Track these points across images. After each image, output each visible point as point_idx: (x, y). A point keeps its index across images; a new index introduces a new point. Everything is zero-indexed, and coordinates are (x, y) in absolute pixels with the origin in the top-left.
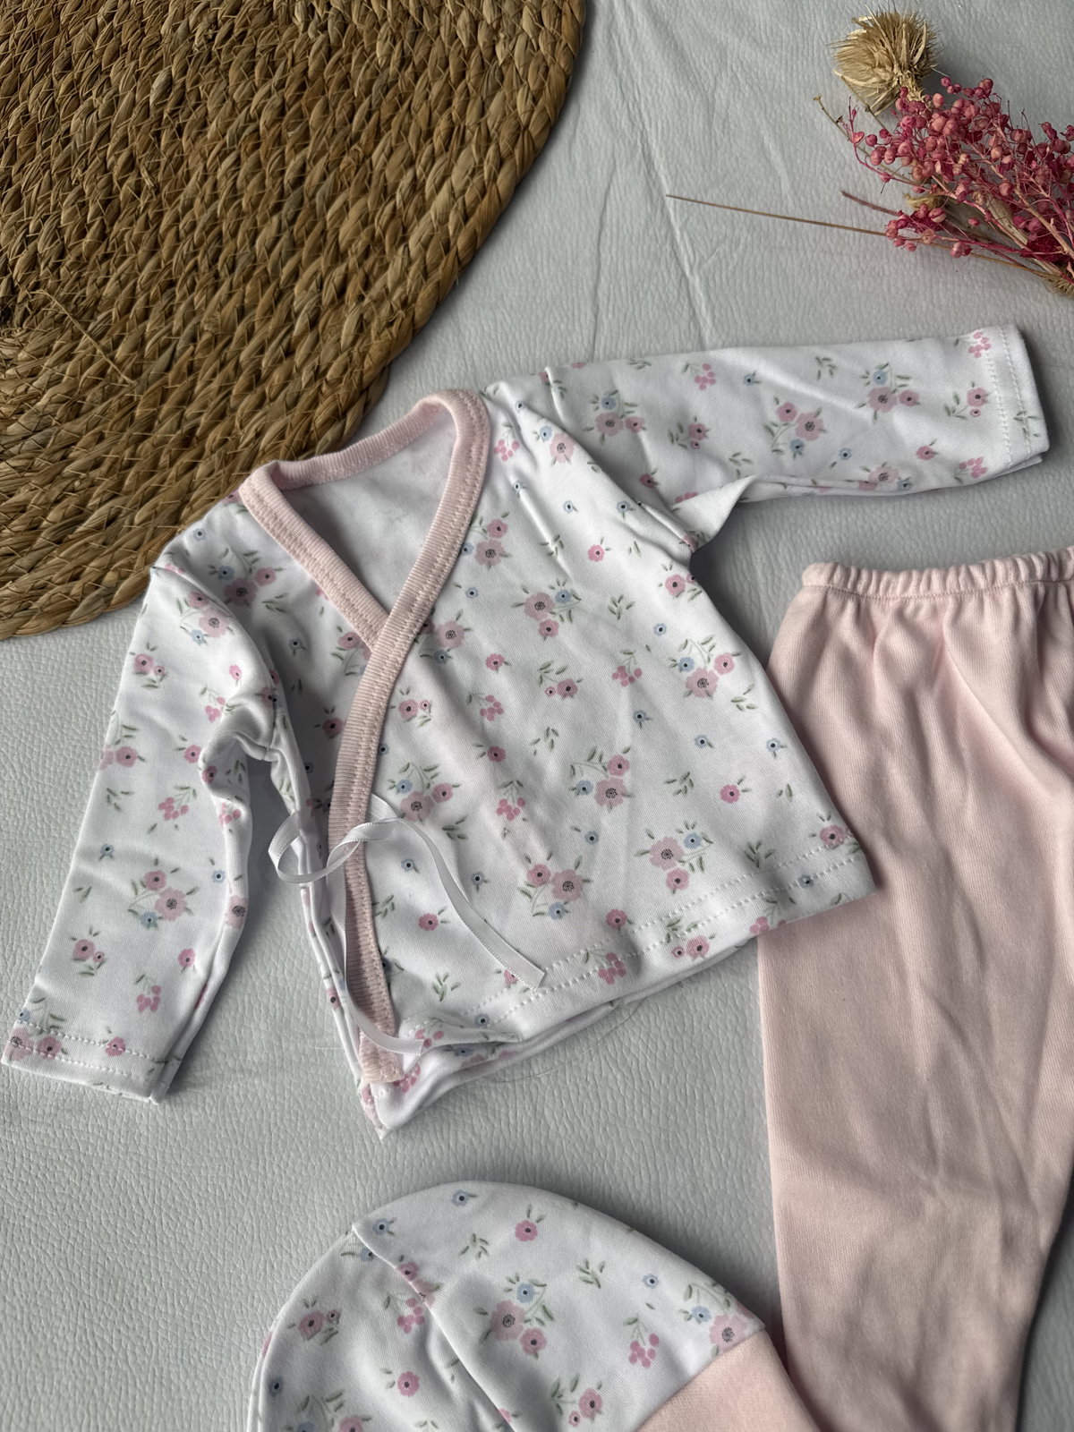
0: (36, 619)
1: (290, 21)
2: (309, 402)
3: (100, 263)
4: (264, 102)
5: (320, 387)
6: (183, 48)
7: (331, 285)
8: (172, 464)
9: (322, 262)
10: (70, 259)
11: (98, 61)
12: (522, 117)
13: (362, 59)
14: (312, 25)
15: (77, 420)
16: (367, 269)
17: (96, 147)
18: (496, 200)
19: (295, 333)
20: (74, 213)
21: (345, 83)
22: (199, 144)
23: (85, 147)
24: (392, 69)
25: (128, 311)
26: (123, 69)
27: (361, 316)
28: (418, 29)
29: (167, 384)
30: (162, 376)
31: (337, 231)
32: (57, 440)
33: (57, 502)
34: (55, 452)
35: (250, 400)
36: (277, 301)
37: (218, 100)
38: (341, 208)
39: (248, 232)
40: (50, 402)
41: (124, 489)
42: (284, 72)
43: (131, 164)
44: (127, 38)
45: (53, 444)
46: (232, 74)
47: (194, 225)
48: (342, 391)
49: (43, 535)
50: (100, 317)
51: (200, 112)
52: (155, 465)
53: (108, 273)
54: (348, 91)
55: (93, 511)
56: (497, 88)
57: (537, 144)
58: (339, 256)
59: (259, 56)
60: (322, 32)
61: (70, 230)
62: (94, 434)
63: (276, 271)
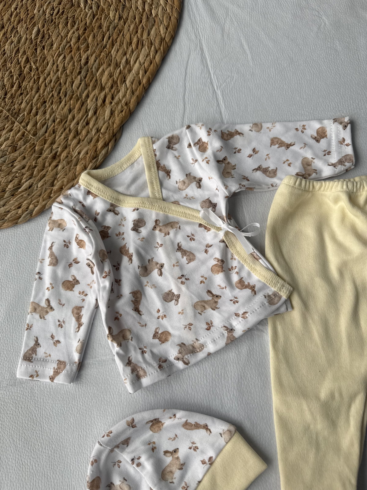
0: (7, 223)
1: (79, 6)
2: (96, 141)
3: (19, 96)
4: (73, 35)
5: (99, 135)
6: (42, 18)
7: (100, 99)
8: (50, 166)
9: (96, 91)
10: (9, 95)
11: (13, 25)
12: (163, 35)
13: (105, 18)
14: (87, 7)
15: (16, 152)
16: (112, 93)
17: (15, 55)
18: (156, 65)
19: (89, 116)
20: (9, 79)
21: (100, 27)
22: (50, 52)
23: (11, 56)
24: (116, 21)
25: (31, 112)
26: (22, 27)
27: (112, 109)
28: (124, 6)
29: (46, 137)
30: (44, 135)
31: (101, 79)
32: (9, 160)
33: (11, 181)
34: (9, 164)
35: (75, 141)
36: (82, 107)
37: (56, 36)
38: (102, 72)
39: (70, 82)
40: (6, 146)
41: (34, 175)
42: (78, 24)
43: (27, 61)
44: (22, 16)
45: (8, 161)
46: (60, 26)
47: (51, 81)
48: (107, 136)
49: (7, 193)
50: (21, 116)
51: (50, 40)
52: (44, 166)
53: (22, 100)
54: (101, 30)
55: (24, 184)
56: (153, 25)
57: (169, 44)
58: (102, 89)
59: (69, 19)
60: (91, 9)
61: (8, 86)
62: (22, 157)
63: (81, 95)
